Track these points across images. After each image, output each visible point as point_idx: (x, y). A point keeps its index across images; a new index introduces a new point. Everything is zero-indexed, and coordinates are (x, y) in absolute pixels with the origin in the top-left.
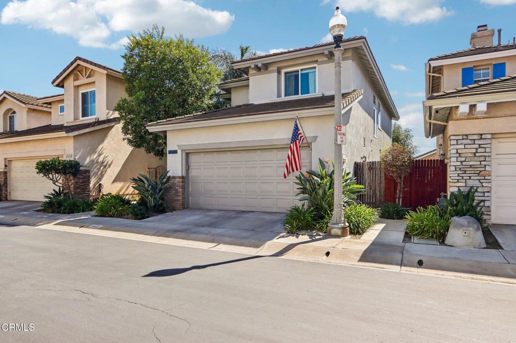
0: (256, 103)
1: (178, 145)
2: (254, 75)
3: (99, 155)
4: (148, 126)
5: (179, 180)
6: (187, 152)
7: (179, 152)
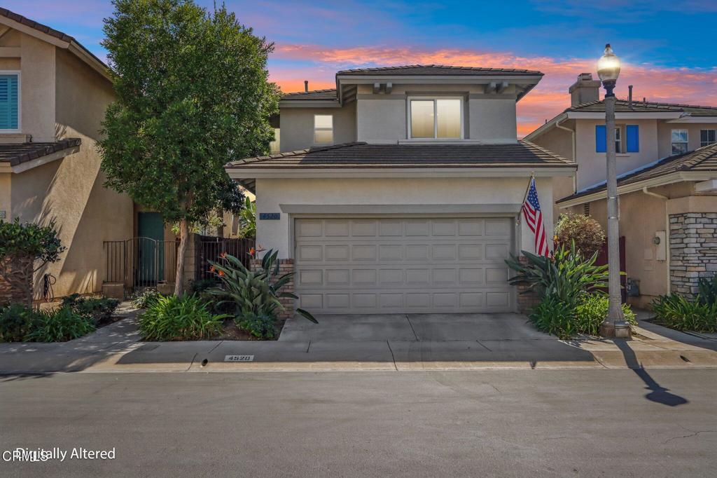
0: (370, 142)
1: (280, 205)
2: (365, 97)
3: (46, 214)
4: (232, 167)
5: (286, 266)
6: (296, 217)
7: (285, 217)
